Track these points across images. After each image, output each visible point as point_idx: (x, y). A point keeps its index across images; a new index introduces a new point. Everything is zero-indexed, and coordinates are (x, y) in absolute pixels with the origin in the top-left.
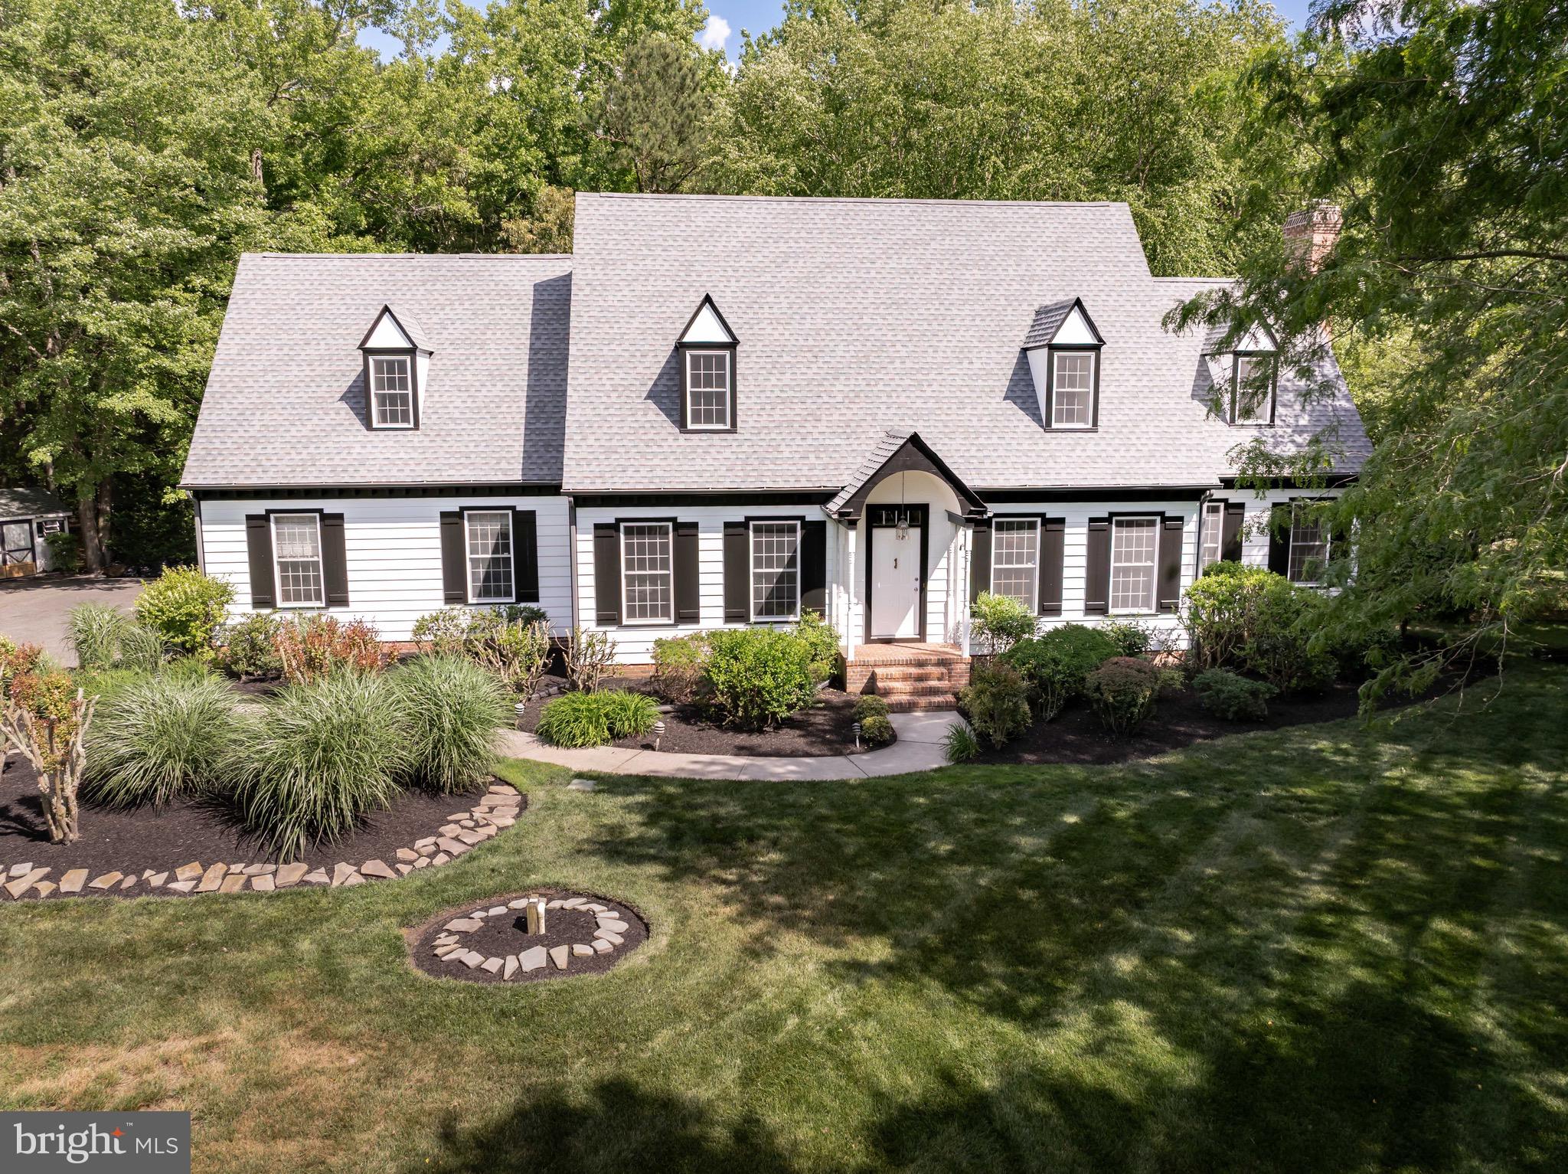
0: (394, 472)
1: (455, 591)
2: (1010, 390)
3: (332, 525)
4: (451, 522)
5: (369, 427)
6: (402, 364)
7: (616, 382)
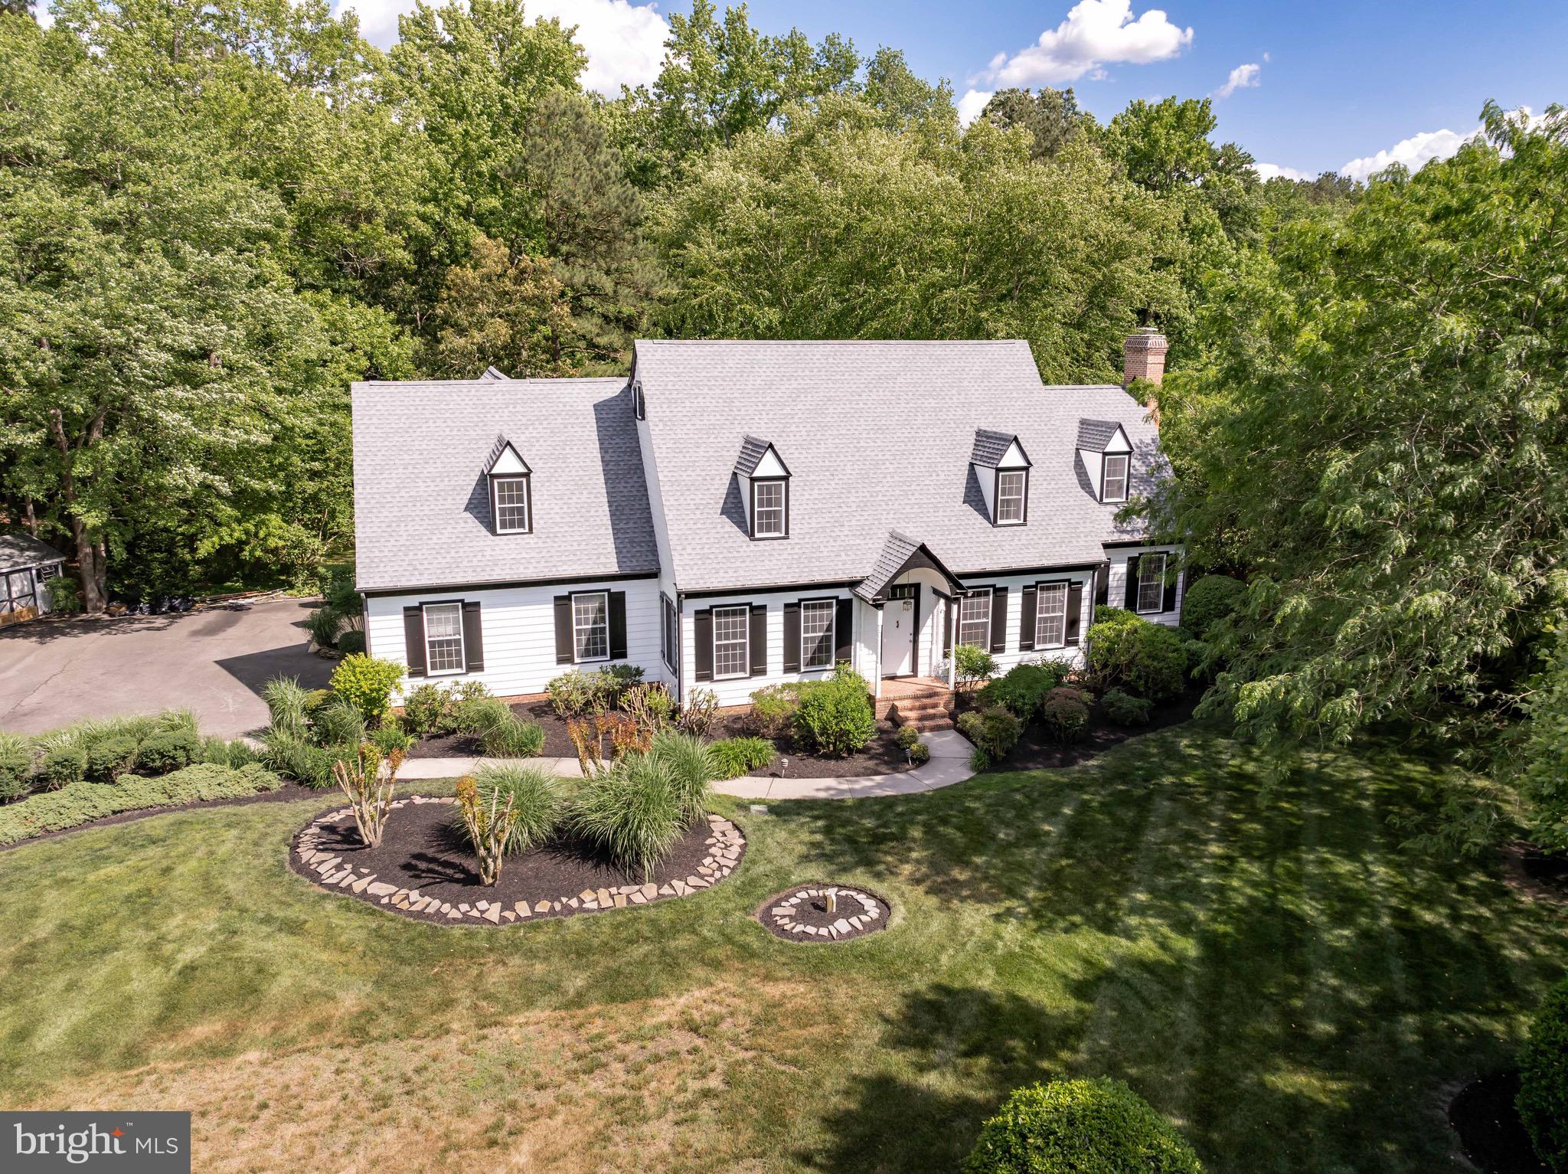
0: (521, 570)
1: (564, 655)
2: (966, 495)
3: (471, 611)
4: (562, 604)
5: (494, 532)
6: (519, 485)
7: (698, 501)
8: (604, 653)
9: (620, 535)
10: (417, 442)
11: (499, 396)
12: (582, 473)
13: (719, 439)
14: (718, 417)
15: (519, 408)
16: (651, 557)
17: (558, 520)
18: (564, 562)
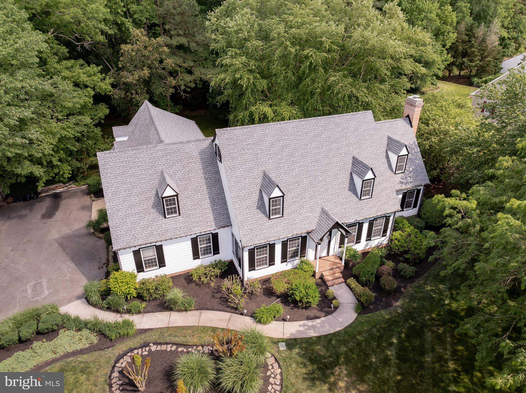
1: (196, 255)
2: (350, 188)
3: (159, 248)
4: (194, 240)
5: (165, 217)
6: (174, 199)
7: (247, 205)
8: (211, 253)
9: (215, 212)
10: (128, 179)
11: (159, 152)
12: (197, 185)
13: (254, 174)
14: (252, 163)
15: (168, 157)
16: (228, 220)
17: (190, 208)
18: (194, 227)
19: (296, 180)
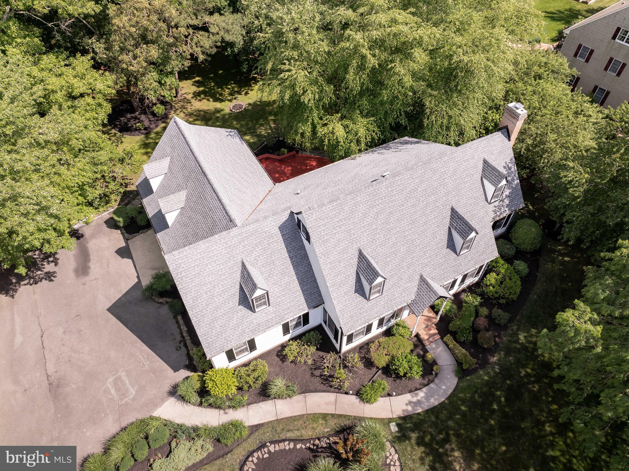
0: (270, 324)
1: (286, 333)
2: (448, 244)
4: (285, 324)
5: (254, 312)
6: (264, 296)
7: (345, 291)
8: (300, 325)
9: (306, 293)
10: (207, 279)
11: (235, 239)
12: (282, 267)
13: (348, 255)
14: (346, 242)
15: (246, 242)
16: (320, 299)
17: (279, 295)
18: (286, 314)
19: (393, 250)
